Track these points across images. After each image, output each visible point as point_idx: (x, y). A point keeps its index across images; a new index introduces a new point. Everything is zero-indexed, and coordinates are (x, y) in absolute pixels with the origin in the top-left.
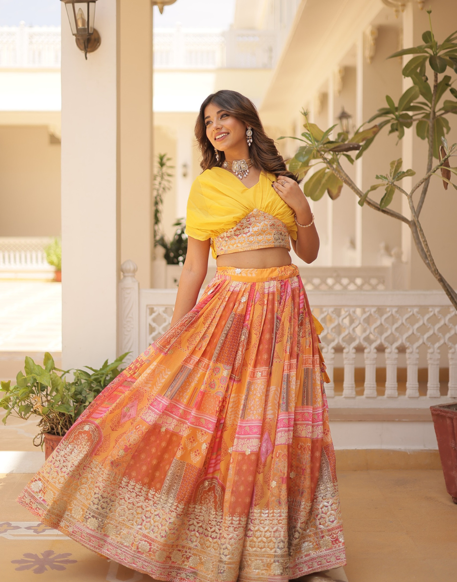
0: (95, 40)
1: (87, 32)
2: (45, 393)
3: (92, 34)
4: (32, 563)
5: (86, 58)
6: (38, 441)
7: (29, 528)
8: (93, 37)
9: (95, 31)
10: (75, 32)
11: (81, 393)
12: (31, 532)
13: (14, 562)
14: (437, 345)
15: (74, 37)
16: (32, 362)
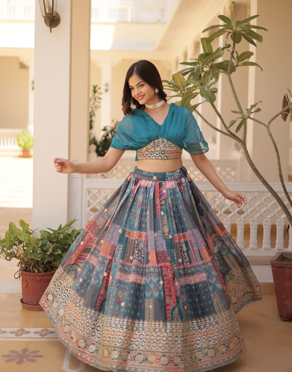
0: (57, 20)
1: (52, 16)
2: (22, 245)
3: (55, 16)
4: (15, 357)
5: (51, 32)
6: (17, 276)
7: (12, 333)
8: (55, 18)
9: (57, 14)
10: (44, 15)
11: (45, 246)
12: (13, 335)
13: (4, 356)
14: (269, 216)
15: (43, 18)
16: (14, 225)
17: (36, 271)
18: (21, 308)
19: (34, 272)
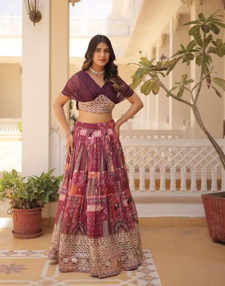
0: (39, 17)
1: (35, 13)
2: (13, 188)
3: (37, 13)
6: (9, 212)
8: (38, 15)
9: (39, 12)
10: (29, 12)
11: (30, 188)
12: (5, 255)
14: (206, 166)
15: (29, 15)
16: (6, 173)
17: (24, 208)
18: (13, 237)
19: (22, 208)
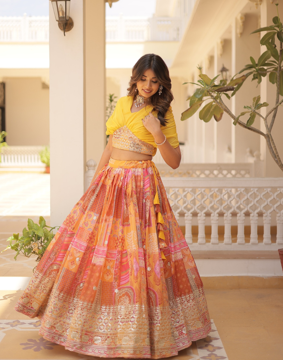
0: (70, 24)
1: (65, 19)
3: (68, 20)
4: (33, 345)
5: (65, 35)
7: (31, 324)
9: (70, 18)
10: (58, 19)
13: (21, 344)
15: (57, 22)
16: (32, 222)
